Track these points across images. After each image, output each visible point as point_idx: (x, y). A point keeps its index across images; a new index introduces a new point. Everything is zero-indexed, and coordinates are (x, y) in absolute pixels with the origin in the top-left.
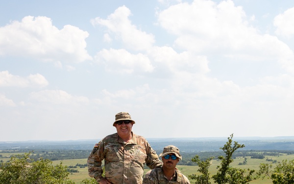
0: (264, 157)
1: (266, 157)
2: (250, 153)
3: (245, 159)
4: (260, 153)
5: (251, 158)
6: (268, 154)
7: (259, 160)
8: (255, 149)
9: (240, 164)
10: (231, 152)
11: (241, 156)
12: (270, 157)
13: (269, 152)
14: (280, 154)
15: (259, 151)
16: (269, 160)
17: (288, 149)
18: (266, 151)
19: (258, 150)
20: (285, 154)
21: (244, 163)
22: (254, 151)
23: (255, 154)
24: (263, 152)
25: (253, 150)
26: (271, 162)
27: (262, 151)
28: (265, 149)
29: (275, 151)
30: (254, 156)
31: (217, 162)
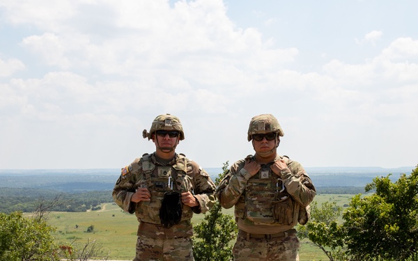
31: (114, 206)
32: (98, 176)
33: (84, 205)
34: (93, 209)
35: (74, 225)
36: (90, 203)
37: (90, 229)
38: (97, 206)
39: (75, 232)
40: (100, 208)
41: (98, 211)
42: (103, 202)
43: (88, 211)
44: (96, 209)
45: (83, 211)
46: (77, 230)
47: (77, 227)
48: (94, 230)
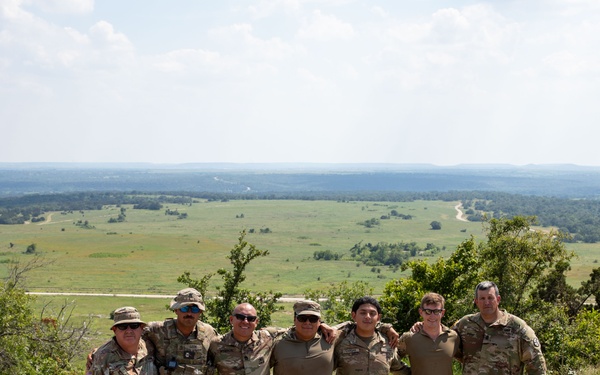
0: (162, 207)
1: (165, 206)
2: (131, 196)
3: (122, 210)
4: (153, 196)
5: (135, 208)
6: (169, 201)
7: (151, 212)
8: (141, 190)
9: (112, 221)
10: (243, 262)
11: (113, 203)
12: (173, 207)
13: (170, 197)
14: (193, 199)
15: (151, 194)
16: (172, 213)
17: (209, 190)
18: (163, 193)
19: (148, 190)
20: (203, 200)
21: (121, 219)
22: (140, 193)
23: (142, 199)
24: (158, 196)
25: (138, 190)
26: (176, 217)
27: (156, 194)
28: (163, 190)
29: (182, 194)
30: (140, 205)
31: (62, 216)
32: (39, 173)
33: (20, 215)
34: (33, 221)
35: (8, 243)
36: (28, 212)
37: (31, 250)
38: (40, 217)
39: (9, 253)
40: (43, 219)
41: (41, 223)
42: (47, 210)
43: (27, 223)
44: (38, 220)
45: (19, 223)
46: (12, 250)
47: (12, 245)
48: (37, 250)
